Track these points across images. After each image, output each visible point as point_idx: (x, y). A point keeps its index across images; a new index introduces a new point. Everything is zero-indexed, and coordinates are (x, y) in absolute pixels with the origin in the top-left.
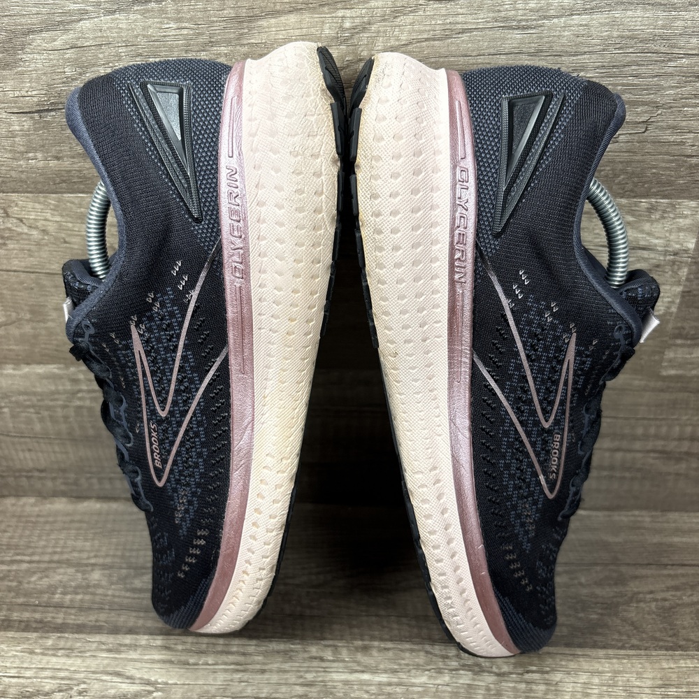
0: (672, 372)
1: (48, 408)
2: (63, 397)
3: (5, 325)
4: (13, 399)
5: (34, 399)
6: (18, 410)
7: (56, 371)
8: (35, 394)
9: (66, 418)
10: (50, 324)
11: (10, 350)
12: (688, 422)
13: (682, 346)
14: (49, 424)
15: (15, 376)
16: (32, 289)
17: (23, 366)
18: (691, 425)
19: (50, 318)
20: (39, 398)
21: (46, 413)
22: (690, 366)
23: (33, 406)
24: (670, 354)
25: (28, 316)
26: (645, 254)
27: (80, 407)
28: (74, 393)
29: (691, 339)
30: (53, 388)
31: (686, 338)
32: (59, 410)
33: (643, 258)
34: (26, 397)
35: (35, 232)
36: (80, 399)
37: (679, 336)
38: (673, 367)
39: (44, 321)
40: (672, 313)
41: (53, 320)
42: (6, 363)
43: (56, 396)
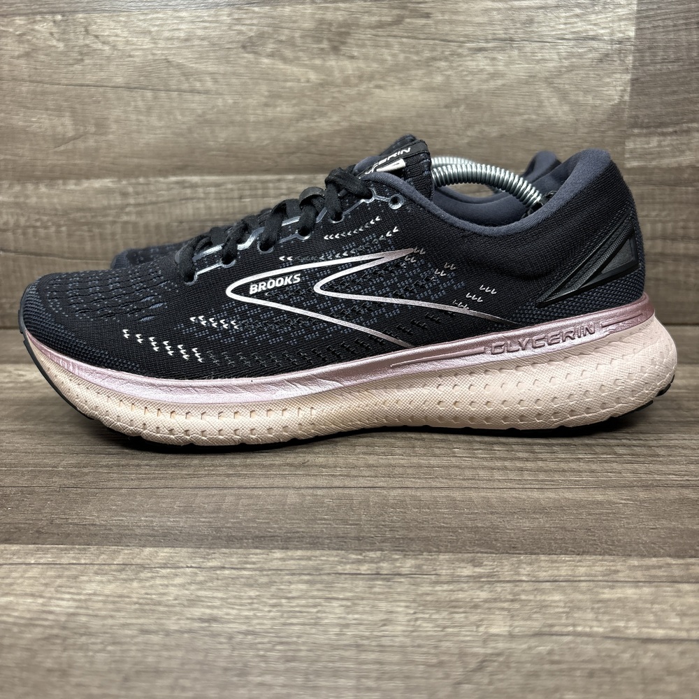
0: (635, 164)
1: (100, 225)
2: (113, 212)
3: (74, 139)
4: (72, 216)
5: (89, 215)
6: (74, 228)
7: (110, 185)
8: (90, 210)
9: (113, 234)
10: (111, 137)
11: (75, 165)
12: (657, 219)
13: (639, 135)
14: (98, 242)
15: (76, 191)
16: (99, 102)
17: (84, 181)
18: (660, 221)
19: (111, 130)
20: (93, 214)
21: (96, 231)
22: (649, 157)
23: (87, 224)
24: (630, 145)
25: (93, 129)
26: (595, 44)
27: (126, 223)
28: (122, 208)
29: (647, 127)
30: (105, 202)
31: (642, 127)
32: (108, 226)
33: (594, 49)
34: (82, 214)
35: (106, 48)
36: (128, 214)
37: (635, 125)
38: (634, 158)
39: (105, 134)
40: (625, 102)
41: (113, 133)
42: (70, 179)
43: (108, 212)
